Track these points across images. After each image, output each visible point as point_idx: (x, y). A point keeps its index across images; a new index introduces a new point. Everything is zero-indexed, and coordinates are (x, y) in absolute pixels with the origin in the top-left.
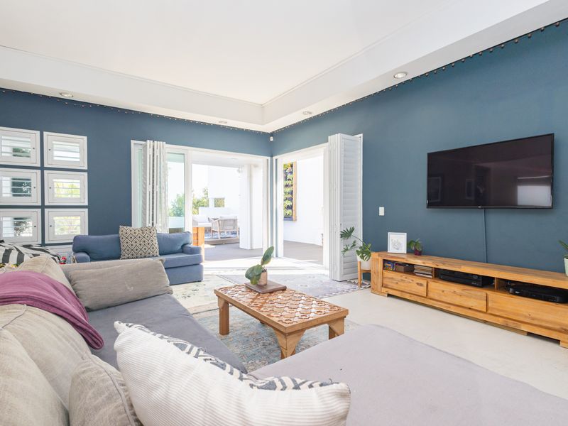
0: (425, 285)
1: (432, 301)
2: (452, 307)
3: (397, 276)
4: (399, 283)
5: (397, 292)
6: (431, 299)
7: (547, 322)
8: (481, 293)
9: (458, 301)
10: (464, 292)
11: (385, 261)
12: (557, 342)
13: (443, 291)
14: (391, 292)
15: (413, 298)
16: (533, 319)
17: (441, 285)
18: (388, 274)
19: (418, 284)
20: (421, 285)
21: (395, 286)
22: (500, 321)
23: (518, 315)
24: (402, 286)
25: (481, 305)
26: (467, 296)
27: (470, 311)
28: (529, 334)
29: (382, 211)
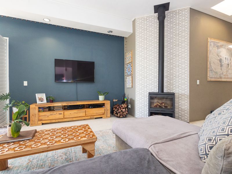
0: (63, 113)
1: (66, 119)
2: (74, 118)
3: (48, 113)
4: (49, 116)
5: (48, 121)
6: (66, 118)
7: (100, 113)
8: (83, 110)
9: (76, 115)
10: (78, 112)
11: (39, 108)
12: (102, 118)
13: (70, 114)
14: (44, 122)
15: (57, 121)
16: (97, 114)
17: (70, 112)
18: (42, 114)
19: (59, 114)
20: (61, 114)
21: (47, 118)
22: (89, 117)
23: (94, 114)
24: (51, 117)
25: (83, 114)
26: (79, 113)
27: (80, 118)
28: (96, 118)
29: (25, 83)
